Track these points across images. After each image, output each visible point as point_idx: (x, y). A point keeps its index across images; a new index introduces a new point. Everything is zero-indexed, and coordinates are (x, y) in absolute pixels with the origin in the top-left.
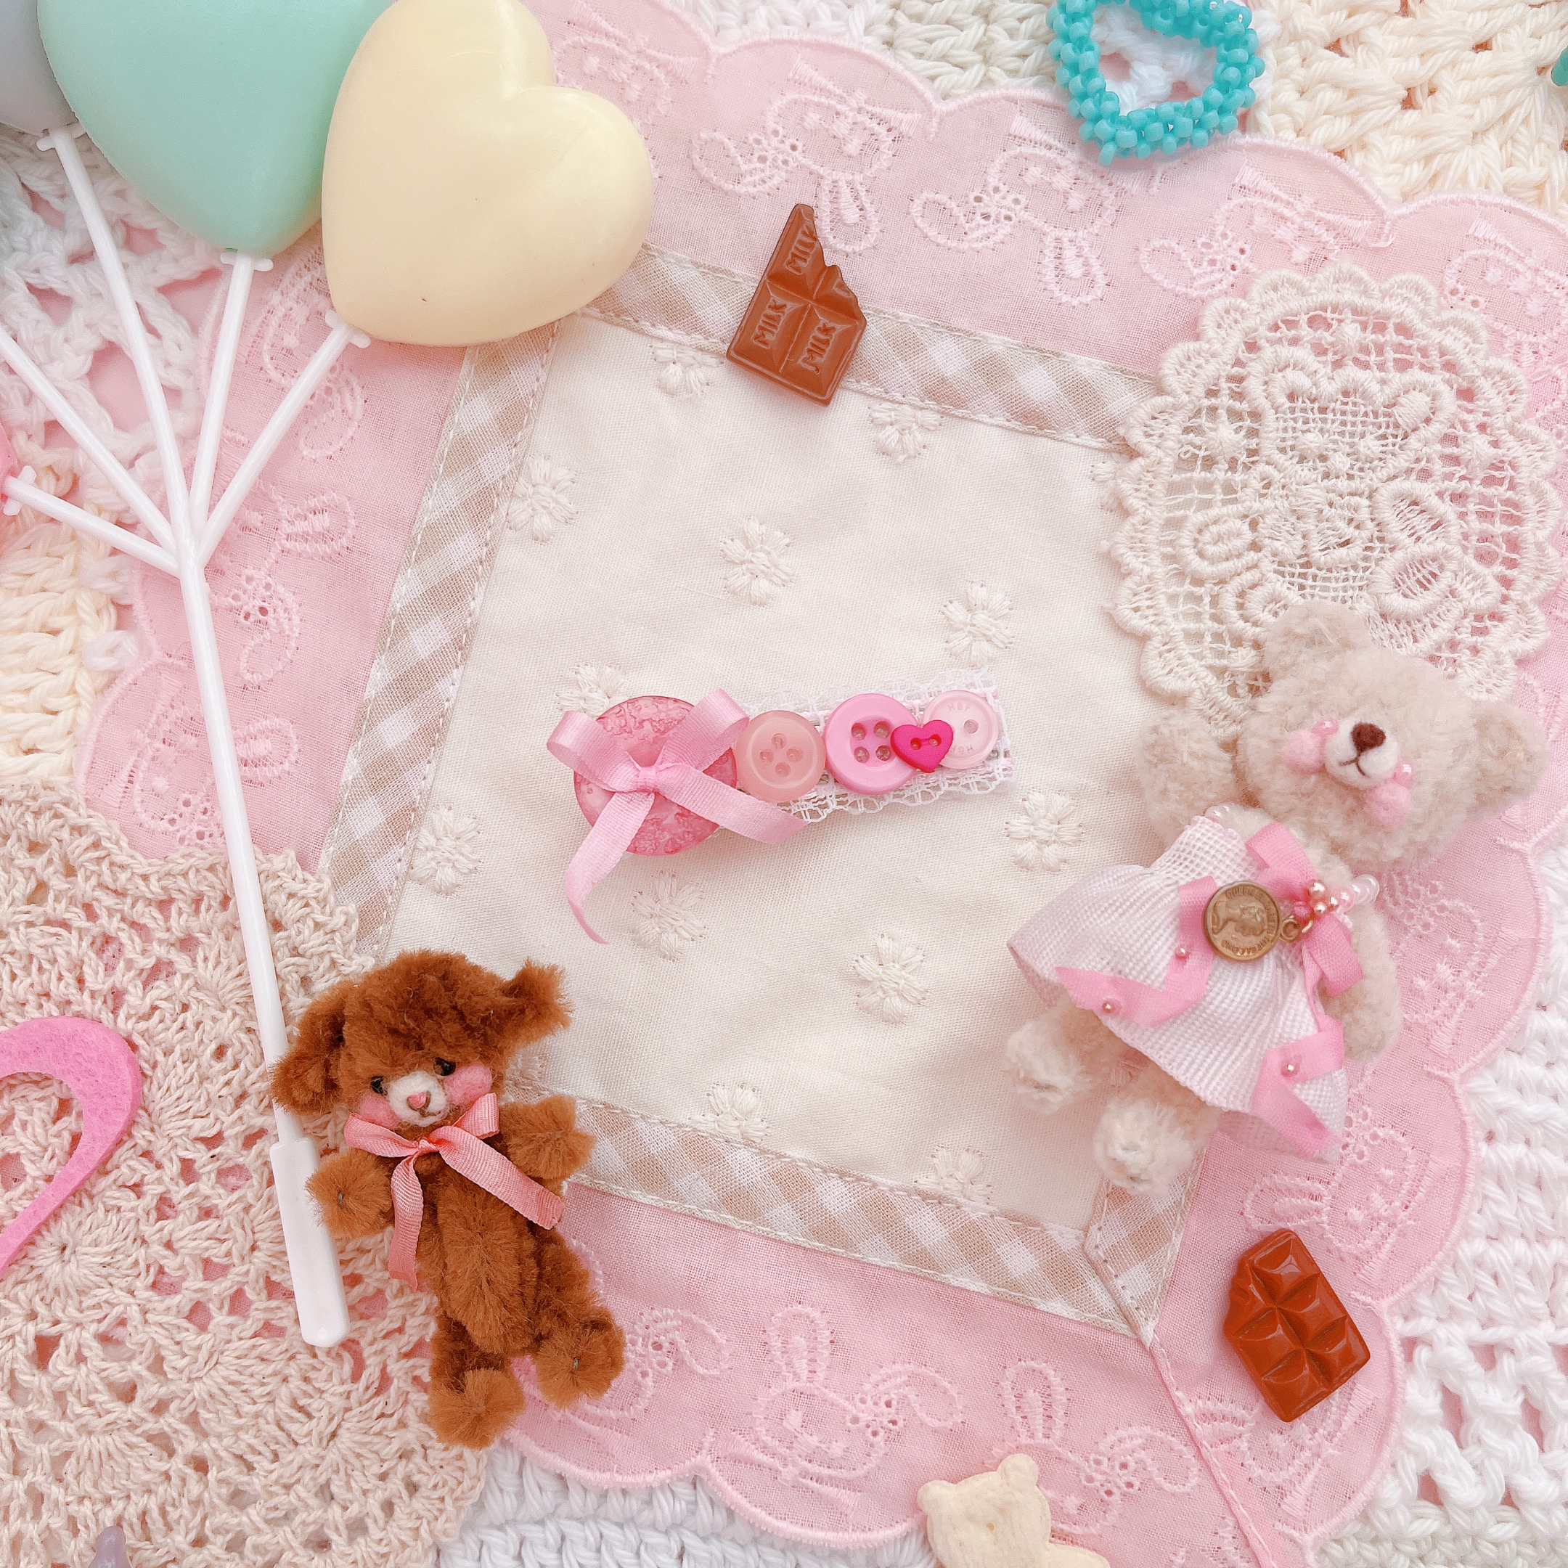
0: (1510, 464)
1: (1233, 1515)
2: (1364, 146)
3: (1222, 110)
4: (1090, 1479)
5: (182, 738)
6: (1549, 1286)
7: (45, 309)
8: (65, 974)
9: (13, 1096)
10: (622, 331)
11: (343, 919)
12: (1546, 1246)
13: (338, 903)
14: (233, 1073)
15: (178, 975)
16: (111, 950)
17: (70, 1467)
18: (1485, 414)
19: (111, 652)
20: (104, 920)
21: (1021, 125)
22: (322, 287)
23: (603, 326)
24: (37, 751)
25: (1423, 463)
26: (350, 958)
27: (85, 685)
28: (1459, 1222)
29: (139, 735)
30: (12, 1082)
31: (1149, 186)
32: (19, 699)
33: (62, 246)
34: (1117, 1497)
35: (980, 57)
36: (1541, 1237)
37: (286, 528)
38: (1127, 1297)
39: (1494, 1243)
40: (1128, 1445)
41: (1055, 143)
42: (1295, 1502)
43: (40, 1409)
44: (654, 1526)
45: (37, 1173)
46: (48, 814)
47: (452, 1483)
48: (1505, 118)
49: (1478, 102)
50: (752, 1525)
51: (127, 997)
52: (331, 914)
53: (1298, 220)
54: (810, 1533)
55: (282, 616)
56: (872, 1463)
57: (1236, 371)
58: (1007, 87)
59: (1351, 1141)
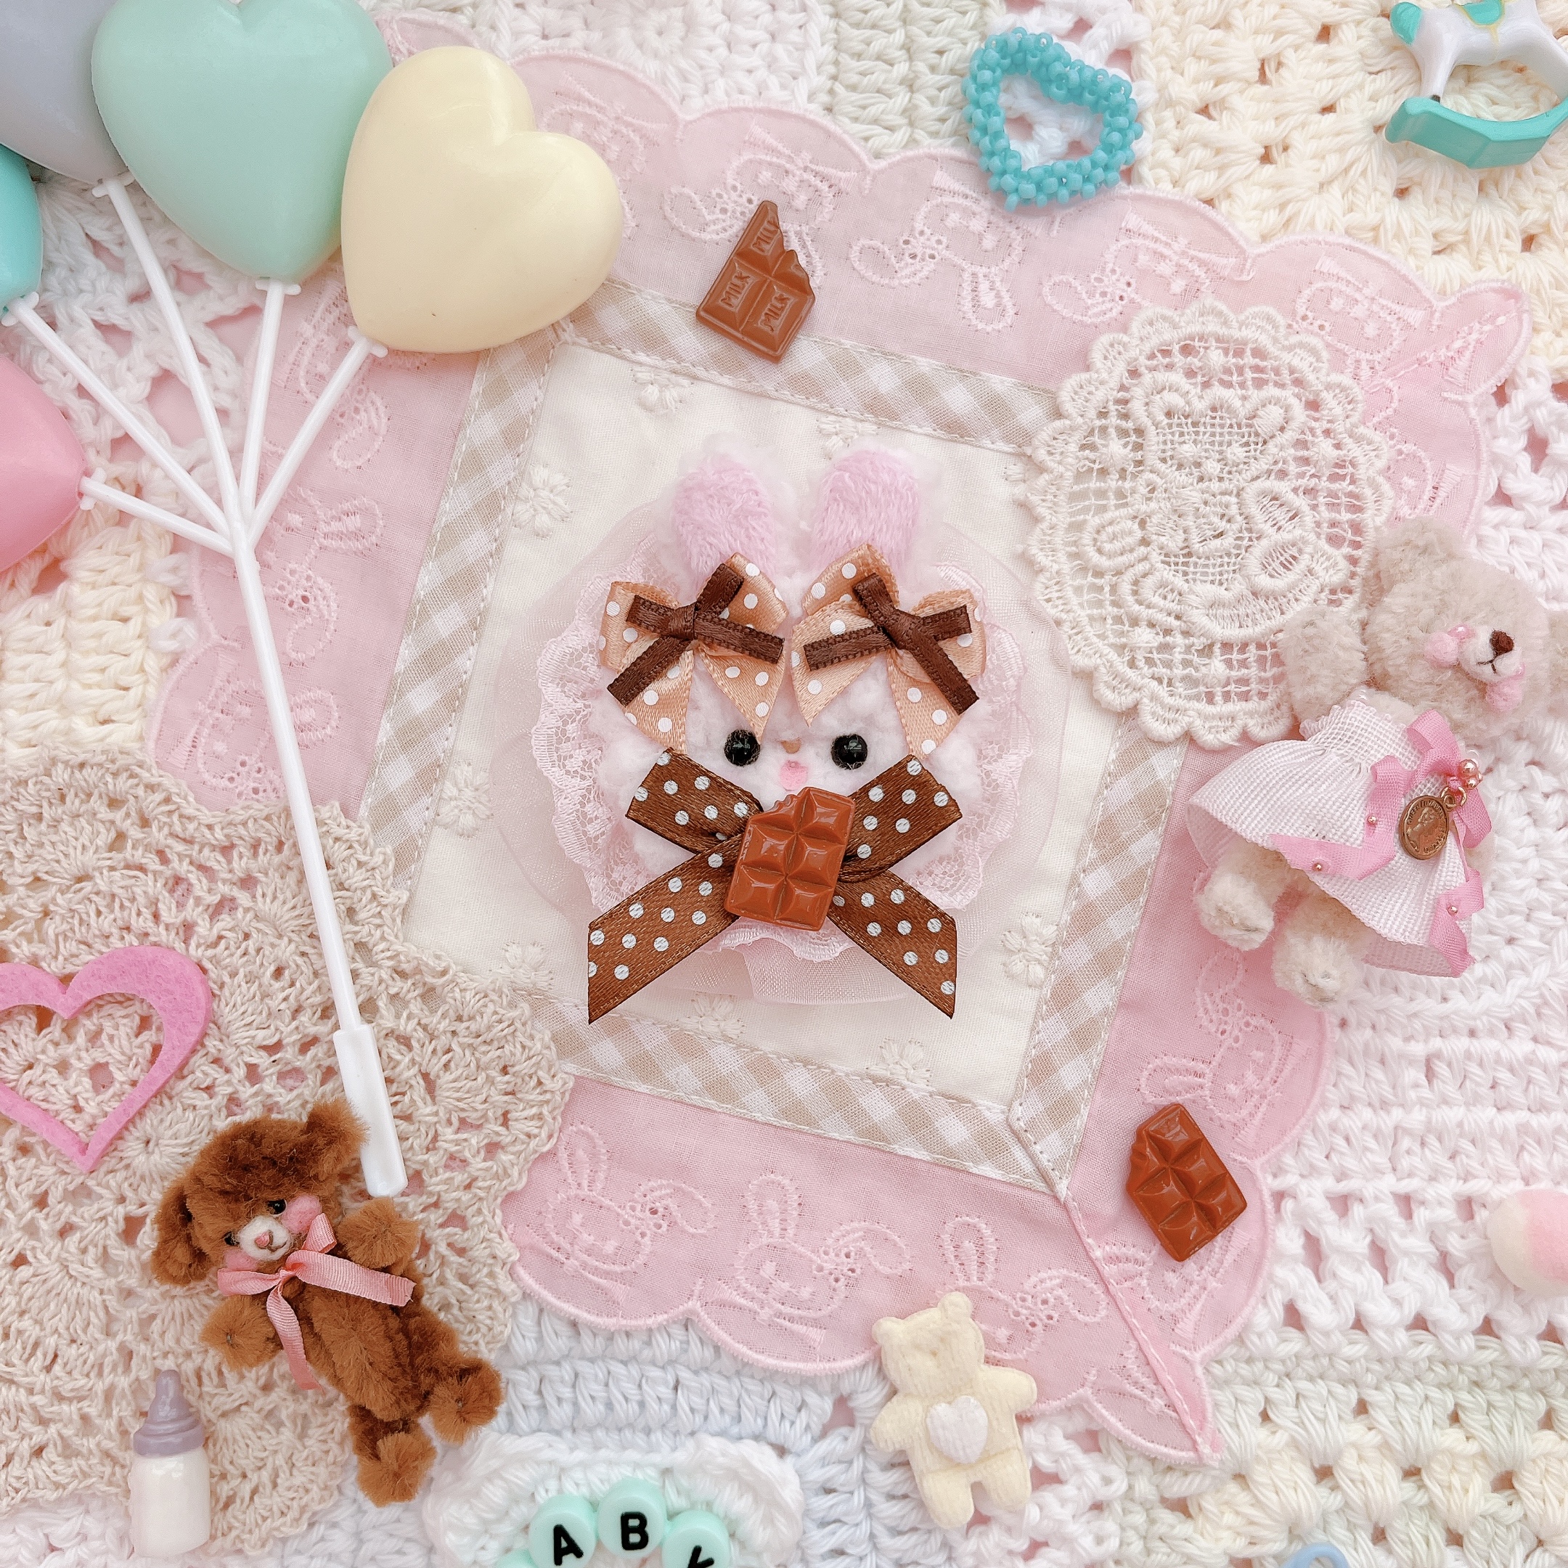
0: (1351, 462)
1: (1136, 1339)
2: (1229, 196)
3: (1106, 168)
4: (1017, 1314)
5: (239, 708)
6: (1390, 1144)
7: (107, 341)
8: (144, 910)
9: (101, 1014)
10: (607, 358)
11: (381, 858)
12: (1388, 1112)
13: (377, 845)
14: (288, 991)
15: (241, 910)
16: (181, 889)
17: (156, 1326)
18: (1329, 421)
19: (174, 636)
20: (175, 864)
21: (942, 178)
22: (347, 319)
23: (591, 353)
24: (113, 721)
25: (1280, 465)
26: (388, 891)
27: (152, 664)
28: (1318, 1093)
29: (201, 707)
30: (100, 1002)
31: (1050, 230)
32: (96, 677)
33: (123, 288)
34: (1040, 1327)
35: (905, 121)
36: (1385, 1105)
37: (323, 528)
38: (1044, 1159)
39: (1348, 1112)
40: (1049, 1284)
41: (971, 193)
42: (1186, 1327)
43: (129, 1278)
44: (653, 1363)
45: (123, 1079)
46: (125, 775)
47: (484, 1329)
48: (1346, 170)
49: (1323, 157)
50: (735, 1358)
51: (198, 929)
52: (372, 855)
53: (1175, 258)
54: (785, 1364)
55: (322, 603)
56: (835, 1305)
57: (1121, 395)
58: (929, 146)
59: (1228, 1028)
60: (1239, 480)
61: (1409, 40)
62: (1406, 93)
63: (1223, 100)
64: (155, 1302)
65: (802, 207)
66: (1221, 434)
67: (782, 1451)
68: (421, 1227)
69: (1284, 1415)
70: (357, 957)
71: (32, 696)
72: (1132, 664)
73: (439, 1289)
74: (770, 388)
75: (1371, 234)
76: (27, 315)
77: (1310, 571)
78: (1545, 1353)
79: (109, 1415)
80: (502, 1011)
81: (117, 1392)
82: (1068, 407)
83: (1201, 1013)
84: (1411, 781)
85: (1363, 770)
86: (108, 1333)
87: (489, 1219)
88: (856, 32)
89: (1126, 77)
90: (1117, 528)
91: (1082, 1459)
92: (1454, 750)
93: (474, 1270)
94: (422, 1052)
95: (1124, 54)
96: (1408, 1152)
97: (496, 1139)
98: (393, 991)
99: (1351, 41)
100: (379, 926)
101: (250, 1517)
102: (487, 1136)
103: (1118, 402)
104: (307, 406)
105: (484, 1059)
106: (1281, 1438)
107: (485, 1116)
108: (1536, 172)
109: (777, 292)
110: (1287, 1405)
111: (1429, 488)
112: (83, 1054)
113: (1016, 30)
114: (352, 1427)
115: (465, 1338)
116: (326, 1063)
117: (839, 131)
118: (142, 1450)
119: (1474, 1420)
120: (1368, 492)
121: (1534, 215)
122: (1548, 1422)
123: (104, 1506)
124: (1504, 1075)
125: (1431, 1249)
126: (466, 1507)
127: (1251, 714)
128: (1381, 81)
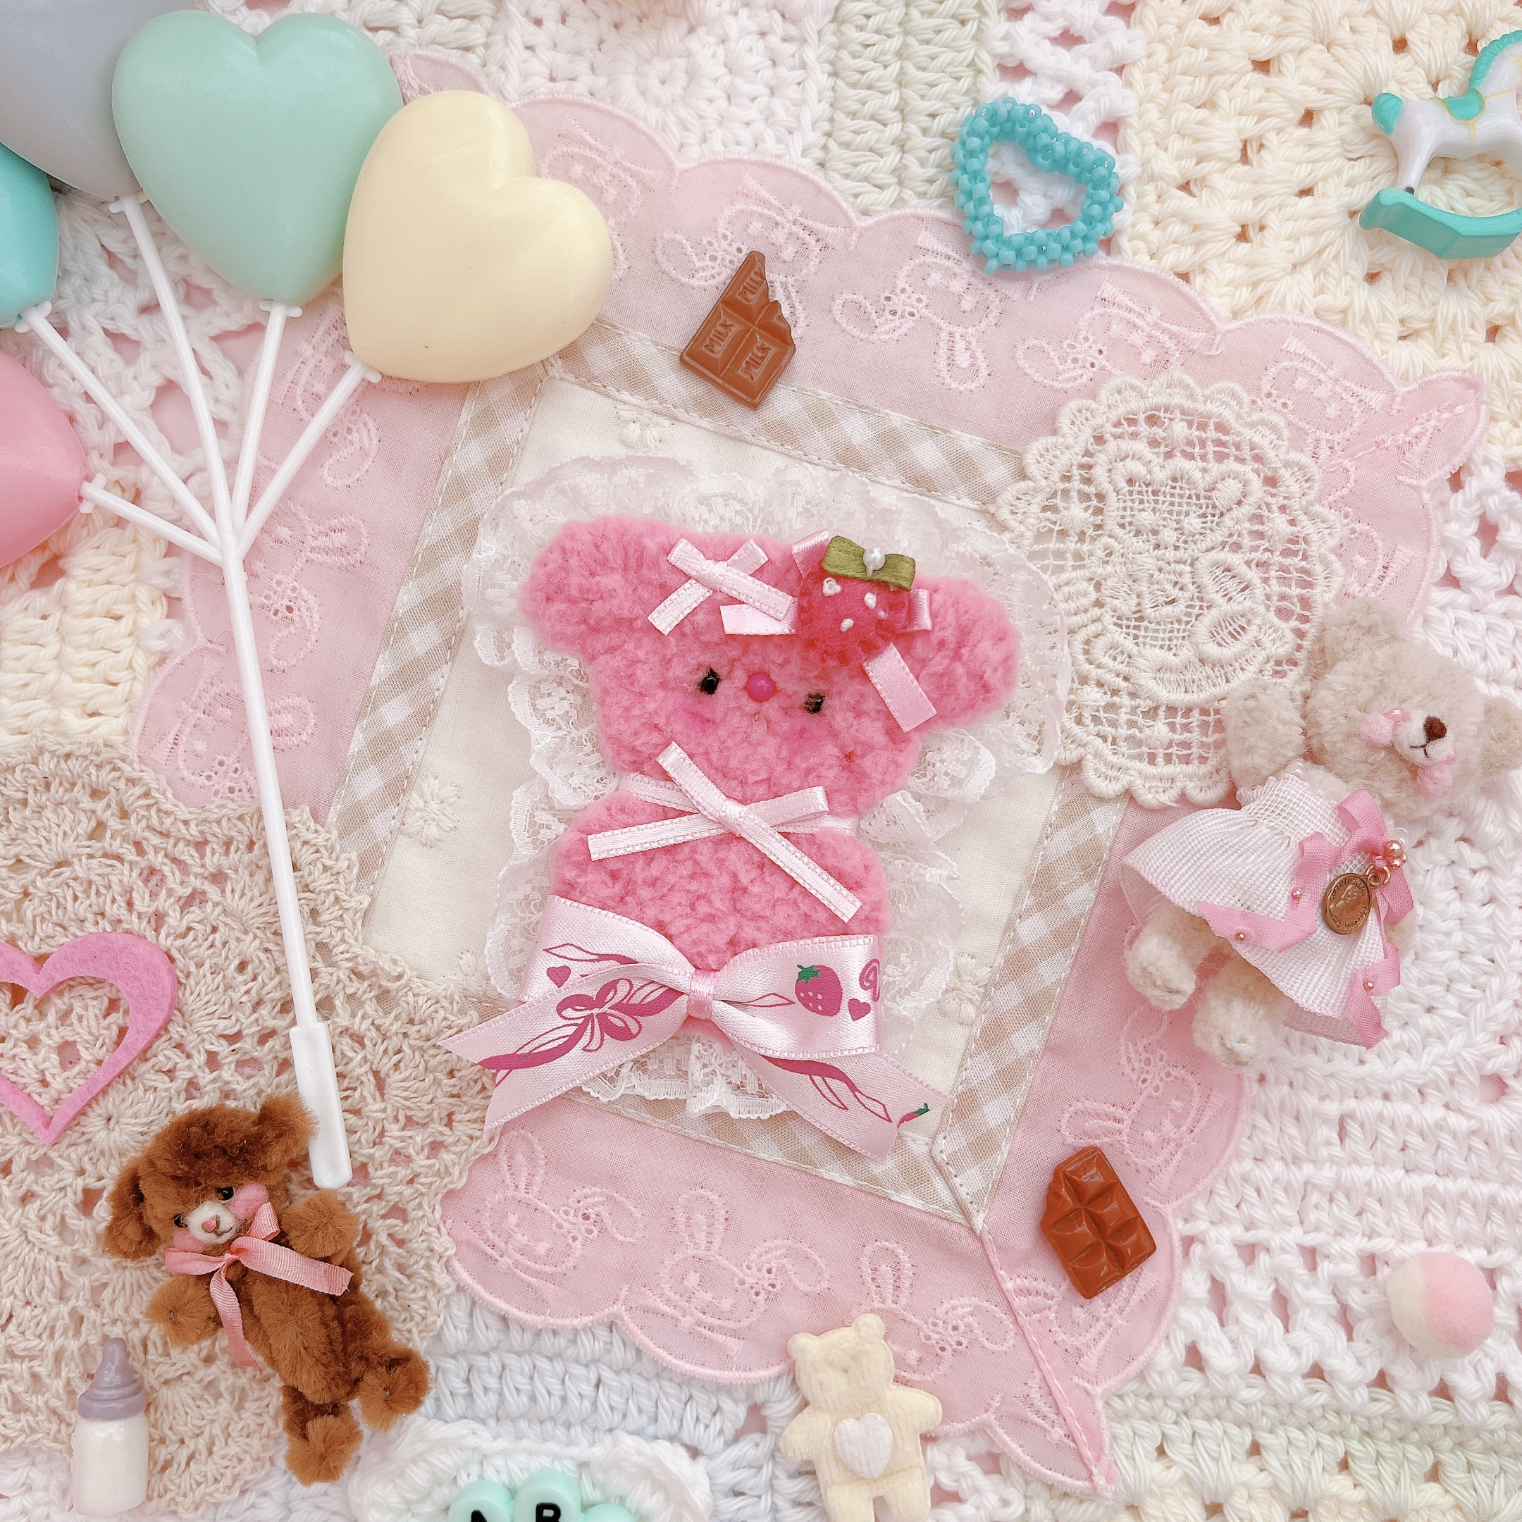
0: (1304, 539)
1: (1041, 1370)
2: (1204, 271)
3: (1085, 238)
4: (928, 1338)
5: (220, 710)
6: (1300, 1199)
7: (117, 350)
8: (118, 898)
9: (72, 994)
10: (592, 394)
11: (346, 864)
12: (1300, 1167)
13: (343, 850)
14: (252, 984)
15: (210, 903)
16: (155, 880)
17: (107, 1294)
18: (1285, 498)
19: (163, 636)
20: (151, 856)
21: (926, 239)
22: (344, 343)
23: (577, 388)
24: (100, 714)
25: (1235, 538)
26: (350, 896)
27: (141, 662)
28: (1232, 1145)
29: (184, 706)
30: (72, 984)
31: (1027, 294)
32: (86, 672)
33: (133, 300)
34: (949, 1351)
35: (895, 180)
36: (1296, 1160)
37: (311, 542)
38: (963, 1192)
39: (1260, 1164)
40: (960, 1311)
41: (953, 254)
42: (1090, 1361)
43: (84, 1247)
44: (577, 1361)
45: (89, 1058)
46: (108, 768)
47: (418, 1318)
48: (1320, 253)
49: (1297, 240)
50: (656, 1362)
51: (168, 919)
52: (337, 859)
53: (1148, 329)
54: (702, 1370)
55: (305, 613)
56: (754, 1317)
57: (1085, 460)
58: (915, 207)
59: (1149, 1077)
60: (1193, 550)
61: (1389, 129)
62: (1384, 181)
63: (1204, 178)
64: (107, 1272)
65: (789, 259)
66: (1180, 505)
67: (695, 1453)
68: (363, 1217)
69: (1179, 1452)
70: (318, 956)
71: (25, 685)
72: (1079, 721)
73: (378, 1277)
74: (746, 433)
75: (1339, 317)
76: (40, 323)
77: (1258, 642)
78: (1436, 1409)
79: (58, 1375)
80: (452, 1018)
81: (67, 1354)
82: (1033, 469)
83: (1124, 1061)
84: (1337, 859)
85: (1293, 845)
86: (62, 1298)
87: (429, 1214)
88: (852, 92)
89: (1109, 149)
90: (1072, 589)
91: (981, 1480)
92: (1381, 829)
93: (412, 1261)
94: (374, 1052)
95: (1111, 127)
96: (1316, 1207)
97: (440, 1138)
98: (350, 991)
99: (1331, 127)
100: (339, 928)
101: (185, 1481)
102: (432, 1134)
103: (1082, 466)
104: (302, 424)
105: (433, 1062)
106: (1174, 1474)
107: (430, 1115)
108: (1505, 265)
109: (760, 342)
110: (1183, 1441)
111: (1379, 567)
112: (53, 1031)
113: (1005, 99)
114: (284, 1406)
115: (399, 1325)
116: (283, 1055)
117: (829, 187)
118: (86, 1414)
119: (1362, 1468)
120: (1318, 568)
121: (1500, 307)
122: (1434, 1474)
123: (50, 1459)
124: (1414, 1140)
125: (1333, 1301)
126: (391, 1486)
127: (1190, 777)
128: (1360, 168)
